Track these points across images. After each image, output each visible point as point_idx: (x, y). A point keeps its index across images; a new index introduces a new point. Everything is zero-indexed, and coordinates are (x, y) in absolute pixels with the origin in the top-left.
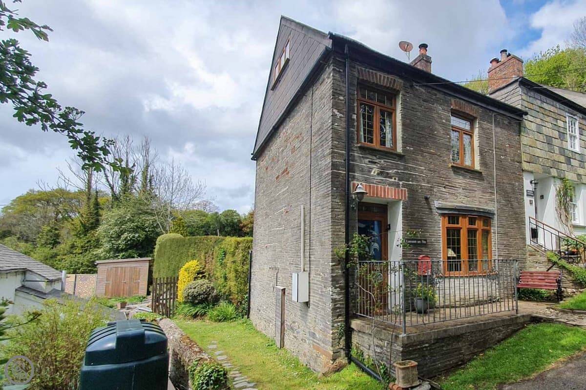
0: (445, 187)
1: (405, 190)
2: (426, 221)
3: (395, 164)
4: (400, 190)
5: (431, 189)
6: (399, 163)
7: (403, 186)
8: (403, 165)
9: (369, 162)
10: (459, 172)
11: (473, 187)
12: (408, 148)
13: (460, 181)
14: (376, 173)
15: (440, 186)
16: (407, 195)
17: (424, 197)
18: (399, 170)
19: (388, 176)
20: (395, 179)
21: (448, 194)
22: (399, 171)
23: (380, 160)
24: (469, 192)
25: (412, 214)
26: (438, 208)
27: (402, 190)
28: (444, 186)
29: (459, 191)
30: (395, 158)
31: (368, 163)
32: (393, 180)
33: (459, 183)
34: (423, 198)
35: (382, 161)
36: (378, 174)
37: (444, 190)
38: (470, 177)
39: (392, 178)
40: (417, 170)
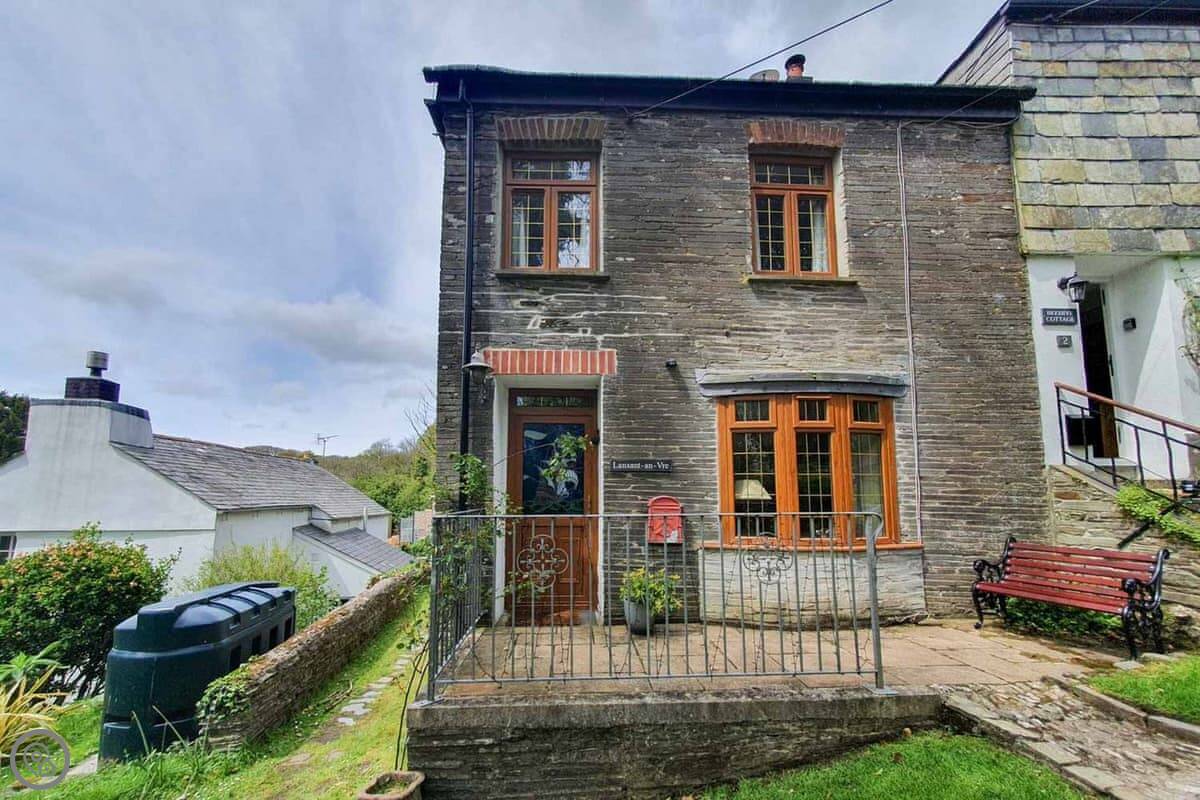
0: (727, 334)
1: (610, 354)
2: (668, 418)
3: (587, 298)
4: (597, 352)
5: (684, 344)
6: (596, 295)
7: (606, 344)
8: (608, 298)
9: (523, 303)
10: (775, 293)
11: (826, 323)
12: (621, 259)
13: (777, 314)
14: (539, 324)
15: (714, 334)
16: (616, 363)
17: (664, 363)
18: (595, 310)
19: (566, 326)
20: (585, 332)
21: (737, 348)
22: (596, 313)
23: (547, 297)
24: (808, 338)
25: (631, 404)
26: (706, 386)
27: (602, 354)
28: (725, 331)
29: (775, 339)
30: (586, 287)
31: (520, 307)
32: (580, 334)
33: (775, 319)
34: (660, 365)
35: (552, 298)
36: (543, 326)
37: (725, 340)
38: (813, 300)
39: (576, 331)
40: (644, 303)
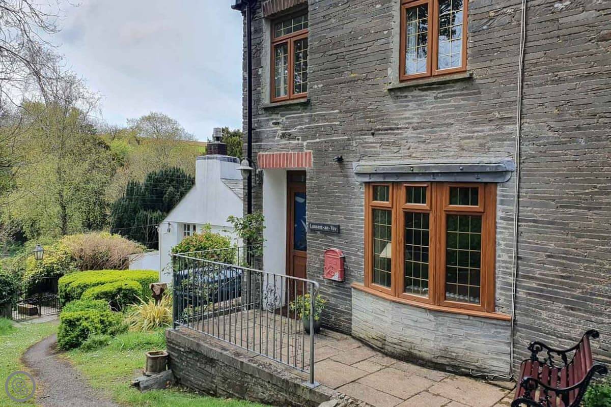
0: (373, 134)
1: (310, 153)
3: (298, 117)
4: (304, 153)
5: (348, 144)
6: (303, 114)
7: (308, 147)
8: (309, 116)
9: (273, 123)
10: (406, 96)
11: (444, 117)
12: (316, 86)
13: (407, 114)
15: (365, 135)
16: (312, 159)
17: (336, 158)
18: (303, 125)
19: (291, 137)
20: (298, 140)
21: (379, 145)
22: (303, 127)
24: (429, 132)
28: (372, 131)
29: (405, 135)
30: (299, 109)
31: (273, 126)
33: (406, 118)
34: (334, 160)
35: (284, 119)
36: (281, 137)
37: (371, 139)
38: (436, 98)
39: (295, 139)
40: (326, 117)
